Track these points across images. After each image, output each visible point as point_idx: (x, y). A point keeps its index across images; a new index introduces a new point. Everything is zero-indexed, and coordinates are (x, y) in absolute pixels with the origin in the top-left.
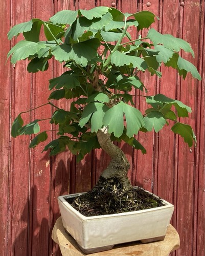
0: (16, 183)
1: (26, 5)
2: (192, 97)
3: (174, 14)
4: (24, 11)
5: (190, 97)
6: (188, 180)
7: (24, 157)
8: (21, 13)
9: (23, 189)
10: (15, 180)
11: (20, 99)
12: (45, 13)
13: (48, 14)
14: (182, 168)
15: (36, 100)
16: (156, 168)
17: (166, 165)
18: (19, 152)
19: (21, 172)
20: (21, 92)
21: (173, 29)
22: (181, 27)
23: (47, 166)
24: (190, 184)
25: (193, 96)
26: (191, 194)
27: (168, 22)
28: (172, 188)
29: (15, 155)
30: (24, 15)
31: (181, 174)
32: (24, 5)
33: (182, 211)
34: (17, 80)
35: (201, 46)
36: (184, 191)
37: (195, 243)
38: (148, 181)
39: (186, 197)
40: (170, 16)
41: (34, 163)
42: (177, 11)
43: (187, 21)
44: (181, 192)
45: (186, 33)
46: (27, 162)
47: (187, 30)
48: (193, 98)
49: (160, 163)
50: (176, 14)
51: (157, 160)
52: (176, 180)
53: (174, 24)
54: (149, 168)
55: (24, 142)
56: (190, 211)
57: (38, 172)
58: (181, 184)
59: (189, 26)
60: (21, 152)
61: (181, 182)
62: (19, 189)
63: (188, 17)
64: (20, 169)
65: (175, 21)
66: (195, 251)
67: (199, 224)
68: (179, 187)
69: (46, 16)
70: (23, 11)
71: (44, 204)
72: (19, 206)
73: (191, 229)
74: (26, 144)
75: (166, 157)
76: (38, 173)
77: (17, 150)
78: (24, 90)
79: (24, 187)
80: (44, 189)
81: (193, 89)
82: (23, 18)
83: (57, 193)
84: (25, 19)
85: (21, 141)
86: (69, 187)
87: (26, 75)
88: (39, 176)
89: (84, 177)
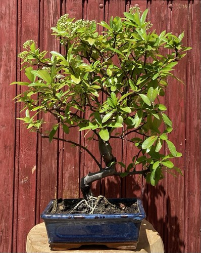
1: (11, 5)
3: (163, 15)
4: (9, 12)
5: (180, 100)
6: (179, 185)
7: (9, 163)
8: (6, 13)
9: (7, 197)
11: (4, 102)
12: (31, 14)
13: (34, 14)
18: (3, 157)
19: (5, 179)
20: (5, 95)
23: (33, 173)
24: (181, 189)
25: (183, 99)
26: (182, 200)
27: (157, 24)
30: (9, 16)
31: (172, 179)
32: (9, 5)
36: (175, 196)
39: (177, 202)
40: (159, 17)
41: (19, 170)
42: (165, 13)
43: (176, 23)
44: (171, 197)
46: (12, 168)
48: (183, 101)
50: (165, 16)
53: (162, 26)
56: (182, 217)
57: (23, 178)
58: (172, 189)
59: (178, 28)
60: (5, 158)
61: (172, 187)
62: (3, 197)
63: (176, 19)
64: (4, 175)
65: (163, 23)
67: (191, 230)
68: (169, 193)
69: (32, 16)
70: (8, 12)
71: (29, 212)
72: (2, 215)
74: (10, 149)
76: (24, 180)
77: (1, 155)
78: (8, 93)
79: (9, 195)
80: (29, 196)
81: (183, 92)
82: (8, 18)
83: (44, 201)
84: (11, 20)
85: (6, 145)
86: (56, 194)
87: (11, 77)
88: (24, 183)
89: (71, 183)
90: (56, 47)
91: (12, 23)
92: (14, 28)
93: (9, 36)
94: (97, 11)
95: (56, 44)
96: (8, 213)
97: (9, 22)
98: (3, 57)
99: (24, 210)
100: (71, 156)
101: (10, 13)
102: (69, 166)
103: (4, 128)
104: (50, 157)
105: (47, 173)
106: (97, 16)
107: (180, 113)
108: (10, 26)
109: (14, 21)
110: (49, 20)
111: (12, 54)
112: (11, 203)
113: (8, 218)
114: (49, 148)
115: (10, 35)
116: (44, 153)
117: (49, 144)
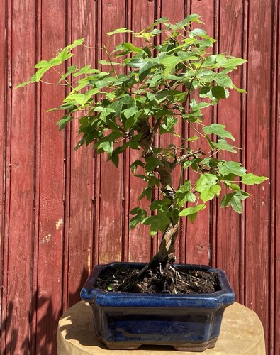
0: (13, 252)
2: (263, 128)
3: (236, 10)
4: (25, 8)
5: (261, 127)
6: (260, 246)
7: (25, 215)
8: (19, 10)
9: (23, 262)
10: (11, 248)
11: (18, 131)
12: (53, 10)
13: (58, 10)
14: (250, 229)
15: (42, 134)
16: (214, 229)
17: (228, 225)
18: (17, 207)
19: (20, 237)
20: (20, 122)
21: (234, 32)
22: (246, 28)
23: (57, 228)
24: (263, 251)
25: (265, 126)
26: (265, 267)
27: (228, 22)
28: (238, 258)
29: (12, 213)
30: (25, 13)
31: (251, 237)
33: (253, 291)
34: (14, 105)
35: (275, 56)
36: (255, 262)
37: (272, 338)
38: (204, 248)
39: (258, 270)
40: (231, 13)
41: (39, 224)
42: (240, 6)
43: (255, 21)
44: (250, 263)
45: (253, 38)
46: (29, 222)
47: (254, 33)
48: (265, 129)
49: (220, 221)
50: (239, 11)
51: (215, 217)
52: (243, 246)
53: (235, 25)
54: (204, 230)
55: (25, 194)
56: (265, 292)
57: (44, 237)
58: (251, 252)
59: (257, 27)
60: (19, 208)
61: (250, 249)
62: (17, 263)
63: (255, 15)
64: (18, 232)
65: (237, 21)
66: (272, 351)
67: (278, 310)
68: (247, 257)
69: (55, 14)
70: (22, 8)
71: (53, 283)
72: (16, 287)
73: (267, 317)
74: (27, 196)
75: (228, 214)
76: (45, 239)
77: (14, 205)
78: (24, 119)
79: (25, 259)
80: (52, 261)
81: (265, 115)
82: (22, 17)
83: (72, 268)
84: (26, 19)
85: (21, 192)
86: (89, 259)
87: (27, 98)
88: (46, 243)
89: (111, 243)
90: (88, 55)
91: (28, 23)
92: (31, 30)
93: (25, 42)
94: (144, 6)
95: (88, 52)
96: (24, 284)
97: (24, 23)
98: (16, 70)
99: (46, 281)
100: (109, 205)
101: (25, 10)
102: (107, 219)
103: (18, 167)
104: (81, 207)
105: (77, 229)
106: (144, 13)
107: (261, 146)
108: (26, 28)
109: (32, 21)
110: (79, 19)
111: (28, 66)
112: (28, 270)
113: (24, 292)
114: (80, 195)
115: (25, 39)
116: (74, 202)
117: (80, 190)
